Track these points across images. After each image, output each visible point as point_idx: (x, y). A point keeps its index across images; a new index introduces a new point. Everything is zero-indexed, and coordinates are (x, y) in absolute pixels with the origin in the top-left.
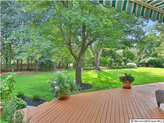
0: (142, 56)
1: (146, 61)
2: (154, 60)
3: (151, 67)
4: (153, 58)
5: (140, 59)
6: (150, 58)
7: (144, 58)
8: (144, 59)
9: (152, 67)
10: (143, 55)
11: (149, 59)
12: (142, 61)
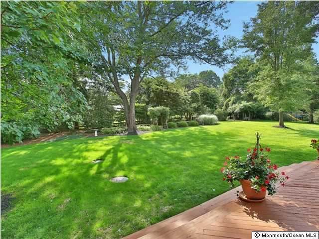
0: (230, 101)
1: (237, 110)
2: (249, 107)
3: (245, 120)
4: (248, 104)
5: (227, 106)
6: (244, 103)
7: (234, 103)
8: (234, 106)
9: (247, 120)
10: (232, 98)
11: (242, 105)
12: (230, 110)
